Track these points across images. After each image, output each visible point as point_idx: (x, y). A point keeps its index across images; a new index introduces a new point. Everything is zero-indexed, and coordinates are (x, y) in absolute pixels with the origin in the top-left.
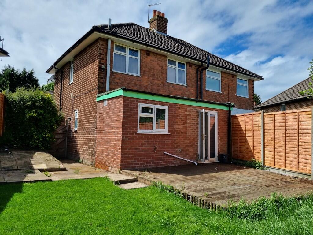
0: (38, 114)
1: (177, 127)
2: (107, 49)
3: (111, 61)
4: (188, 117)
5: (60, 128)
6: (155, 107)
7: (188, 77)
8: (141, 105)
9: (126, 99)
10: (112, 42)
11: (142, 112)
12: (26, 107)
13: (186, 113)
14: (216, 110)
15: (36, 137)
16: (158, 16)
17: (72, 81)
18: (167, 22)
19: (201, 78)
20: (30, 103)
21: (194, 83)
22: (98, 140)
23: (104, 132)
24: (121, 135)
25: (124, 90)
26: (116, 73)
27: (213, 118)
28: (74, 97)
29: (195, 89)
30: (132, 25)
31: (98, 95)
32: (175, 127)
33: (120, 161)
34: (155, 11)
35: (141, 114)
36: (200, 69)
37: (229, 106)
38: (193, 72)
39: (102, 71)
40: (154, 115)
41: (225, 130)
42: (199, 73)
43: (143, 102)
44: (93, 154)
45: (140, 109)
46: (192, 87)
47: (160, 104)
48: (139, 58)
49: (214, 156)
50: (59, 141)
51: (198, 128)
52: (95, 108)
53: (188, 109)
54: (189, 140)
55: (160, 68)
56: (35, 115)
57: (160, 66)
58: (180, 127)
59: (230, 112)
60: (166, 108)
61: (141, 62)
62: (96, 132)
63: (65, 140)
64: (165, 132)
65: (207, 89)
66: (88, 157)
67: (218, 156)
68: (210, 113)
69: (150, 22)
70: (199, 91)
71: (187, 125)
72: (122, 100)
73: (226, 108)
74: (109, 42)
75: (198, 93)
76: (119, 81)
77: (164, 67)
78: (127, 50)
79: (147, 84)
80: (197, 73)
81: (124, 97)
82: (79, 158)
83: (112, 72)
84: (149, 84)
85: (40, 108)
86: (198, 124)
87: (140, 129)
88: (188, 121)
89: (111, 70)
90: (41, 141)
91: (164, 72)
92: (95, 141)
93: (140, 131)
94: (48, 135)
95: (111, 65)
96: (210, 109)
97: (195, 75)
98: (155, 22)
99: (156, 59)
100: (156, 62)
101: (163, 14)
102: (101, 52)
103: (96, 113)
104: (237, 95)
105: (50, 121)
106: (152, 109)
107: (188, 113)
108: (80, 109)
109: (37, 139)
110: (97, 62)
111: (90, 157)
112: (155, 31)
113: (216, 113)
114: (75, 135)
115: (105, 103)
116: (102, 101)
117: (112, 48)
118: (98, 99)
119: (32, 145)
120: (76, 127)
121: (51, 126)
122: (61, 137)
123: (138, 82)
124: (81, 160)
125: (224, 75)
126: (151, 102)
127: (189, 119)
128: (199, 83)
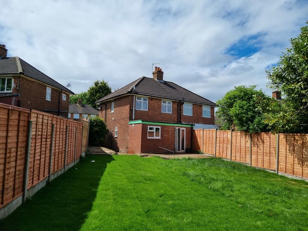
0: (99, 129)
1: (164, 135)
2: (133, 100)
3: (135, 105)
4: (170, 131)
5: (107, 135)
6: (155, 127)
7: (173, 109)
8: (149, 127)
9: (143, 124)
10: (136, 96)
11: (149, 129)
12: (94, 126)
13: (169, 129)
14: (185, 127)
15: (97, 140)
16: (158, 71)
17: (112, 112)
18: (163, 74)
19: (180, 109)
20: (95, 124)
21: (176, 112)
22: (129, 142)
23: (133, 138)
24: (141, 139)
25: (142, 121)
26: (137, 110)
27: (183, 130)
28: (115, 120)
29: (177, 115)
30: (144, 78)
31: (129, 121)
32: (163, 135)
33: (140, 150)
34: (156, 68)
35: (149, 130)
36: (180, 104)
37: (192, 125)
38: (176, 106)
39: (131, 110)
40: (154, 131)
41: (190, 137)
42: (179, 106)
43: (150, 125)
44: (127, 148)
45: (148, 128)
46: (175, 114)
47: (157, 126)
48: (148, 102)
49: (184, 150)
50: (107, 142)
51: (175, 136)
52: (128, 127)
53: (170, 127)
54: (170, 141)
55: (158, 106)
56: (98, 129)
57: (158, 105)
58: (166, 136)
59: (192, 128)
60: (160, 127)
61: (148, 104)
62: (128, 138)
63: (109, 142)
64: (159, 138)
65: (184, 114)
66: (124, 149)
67: (186, 150)
68: (181, 129)
69: (154, 74)
70: (179, 116)
71: (170, 135)
72: (141, 125)
73: (190, 126)
74: (134, 96)
75: (179, 117)
76: (138, 114)
77: (160, 105)
78: (142, 99)
79: (151, 114)
80: (178, 106)
81: (142, 124)
82: (119, 150)
83: (135, 110)
84: (152, 114)
85: (100, 126)
86: (175, 134)
87: (148, 137)
88: (170, 133)
89: (135, 109)
90: (99, 142)
91: (160, 107)
92: (128, 142)
93: (148, 138)
94: (103, 139)
95: (135, 107)
96: (181, 127)
97: (177, 107)
98: (156, 74)
99: (156, 102)
100: (156, 103)
101: (161, 69)
102: (131, 101)
103: (128, 129)
104: (203, 117)
105: (103, 132)
106: (153, 128)
107: (170, 129)
108: (118, 126)
109: (98, 141)
110: (129, 106)
111: (126, 149)
112: (156, 80)
113: (185, 129)
114: (116, 139)
115: (133, 125)
116: (132, 124)
117: (135, 99)
118: (129, 123)
119: (96, 144)
120: (116, 135)
121: (104, 135)
122: (107, 140)
123: (147, 114)
124: (120, 151)
125: (194, 106)
126: (153, 125)
127: (170, 132)
128: (179, 111)
